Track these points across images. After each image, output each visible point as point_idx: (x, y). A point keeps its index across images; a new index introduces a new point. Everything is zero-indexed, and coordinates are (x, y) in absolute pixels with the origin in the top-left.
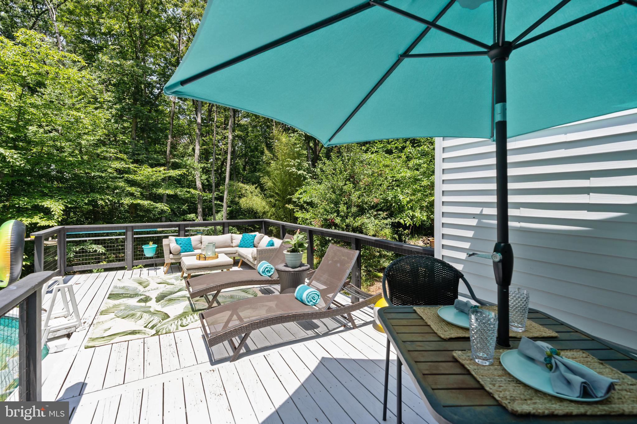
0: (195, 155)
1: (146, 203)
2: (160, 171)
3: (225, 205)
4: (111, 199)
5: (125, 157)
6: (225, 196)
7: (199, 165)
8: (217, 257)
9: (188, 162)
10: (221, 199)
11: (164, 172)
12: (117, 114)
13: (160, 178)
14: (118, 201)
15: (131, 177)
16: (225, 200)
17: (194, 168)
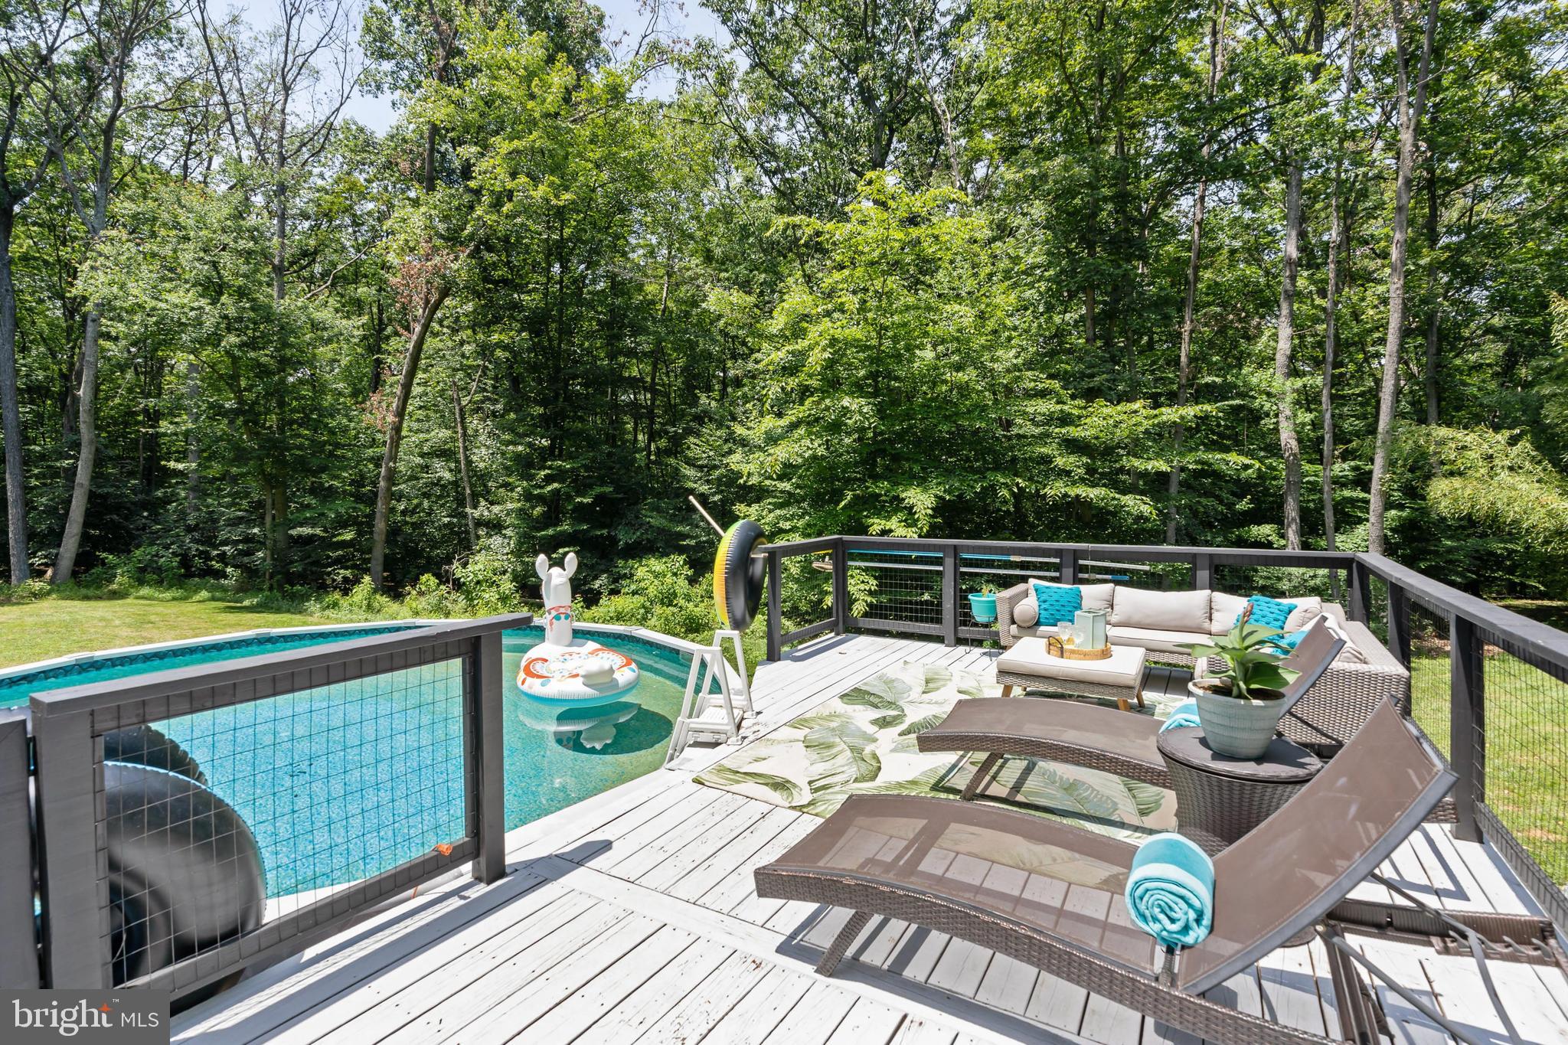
0: (1278, 356)
1: (1094, 493)
2: (1136, 412)
3: (1375, 501)
4: (1022, 485)
5: (1056, 385)
6: (1377, 473)
7: (1288, 383)
8: (1106, 654)
9: (1254, 380)
10: (1363, 480)
11: (1144, 412)
12: (1050, 289)
13: (1142, 429)
14: (1037, 491)
15: (1074, 432)
16: (1375, 486)
17: (1269, 395)
